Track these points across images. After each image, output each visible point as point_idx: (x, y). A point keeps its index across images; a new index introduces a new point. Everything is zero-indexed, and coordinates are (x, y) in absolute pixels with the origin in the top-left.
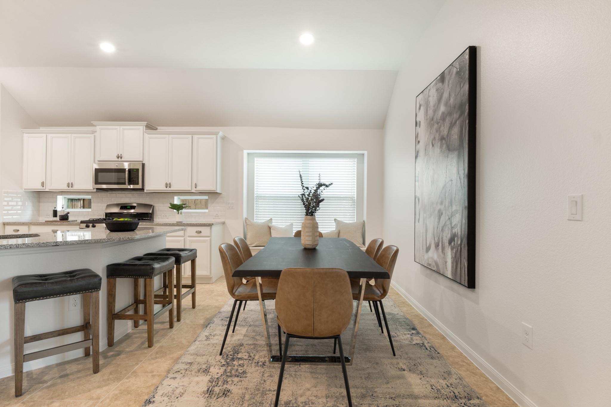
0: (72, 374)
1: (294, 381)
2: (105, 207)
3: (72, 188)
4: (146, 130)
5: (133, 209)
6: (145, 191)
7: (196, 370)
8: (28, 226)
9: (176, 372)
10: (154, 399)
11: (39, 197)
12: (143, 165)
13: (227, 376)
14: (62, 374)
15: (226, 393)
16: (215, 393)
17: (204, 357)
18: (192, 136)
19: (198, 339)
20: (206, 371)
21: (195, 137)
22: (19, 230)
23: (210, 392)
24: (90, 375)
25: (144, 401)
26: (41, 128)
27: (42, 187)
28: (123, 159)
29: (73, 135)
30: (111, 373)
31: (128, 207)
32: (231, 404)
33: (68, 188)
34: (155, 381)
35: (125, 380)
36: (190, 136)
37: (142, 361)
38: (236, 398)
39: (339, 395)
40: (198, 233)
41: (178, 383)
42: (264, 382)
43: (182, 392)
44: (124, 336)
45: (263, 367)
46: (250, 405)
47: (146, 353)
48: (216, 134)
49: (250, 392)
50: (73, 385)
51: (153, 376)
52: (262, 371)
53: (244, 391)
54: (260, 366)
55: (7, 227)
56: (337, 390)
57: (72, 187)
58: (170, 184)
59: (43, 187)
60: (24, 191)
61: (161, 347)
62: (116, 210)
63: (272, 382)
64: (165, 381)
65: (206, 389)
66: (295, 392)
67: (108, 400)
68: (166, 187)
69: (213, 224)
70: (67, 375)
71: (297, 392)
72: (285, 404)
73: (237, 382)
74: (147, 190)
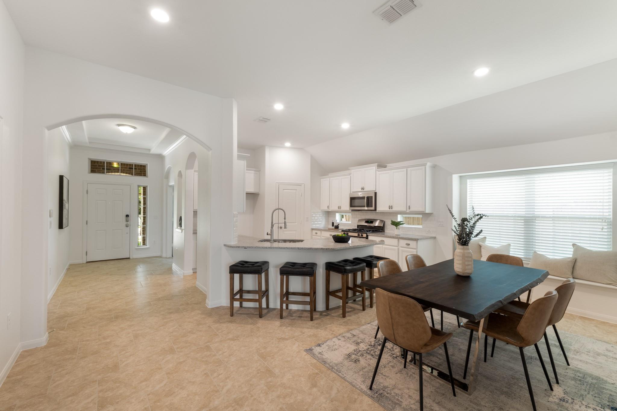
0: (303, 317)
1: (405, 378)
2: (357, 221)
4: (377, 169)
5: (372, 223)
6: (377, 211)
7: (353, 341)
9: (343, 337)
10: (322, 345)
11: (329, 214)
12: (376, 193)
13: (367, 352)
14: (301, 315)
15: (356, 361)
16: (351, 358)
17: (365, 335)
18: (407, 169)
19: (372, 323)
20: (358, 344)
21: (409, 169)
22: (317, 233)
23: (349, 356)
24: (309, 321)
25: (317, 344)
26: (329, 174)
27: (327, 209)
28: (364, 190)
29: (341, 177)
30: (316, 324)
31: (369, 222)
32: (354, 368)
33: (338, 209)
34: (331, 337)
35: (319, 330)
36: (405, 169)
37: (334, 323)
38: (359, 367)
39: (430, 406)
40: (407, 245)
41: (339, 343)
42: (384, 367)
43: (337, 348)
44: (337, 306)
45: (394, 358)
46: (363, 375)
47: (339, 320)
48: (425, 165)
49: (369, 368)
50: (300, 322)
51: (332, 334)
52: (390, 360)
53: (367, 366)
54: (393, 357)
55: (313, 231)
56: (431, 402)
57: (340, 209)
58: (392, 206)
60: (322, 211)
61: (349, 320)
62: (364, 224)
63: (389, 371)
64: (334, 339)
65: (348, 353)
66: (397, 384)
67: (306, 336)
68: (390, 209)
69: (418, 239)
70: (301, 317)
71: (399, 385)
72: (383, 387)
73: (368, 358)
74: (378, 211)
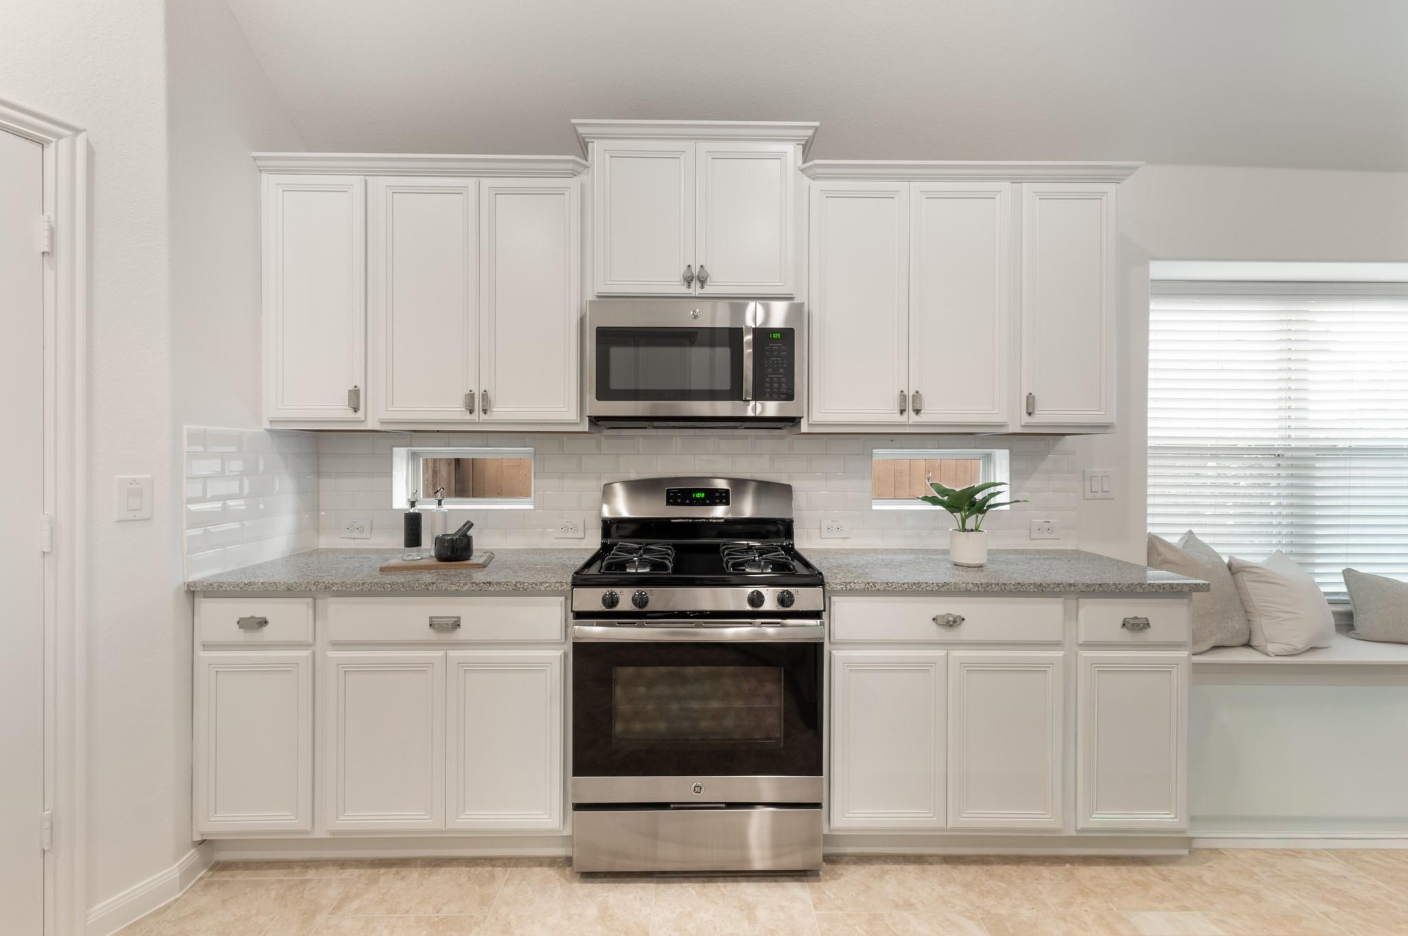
3: (483, 417)
5: (721, 503)
6: (803, 429)
8: (310, 600)
18: (1014, 188)
21: (1028, 189)
22: (266, 622)
27: (350, 414)
28: (708, 289)
29: (486, 183)
31: (699, 495)
33: (468, 417)
36: (1005, 187)
55: (208, 608)
57: (485, 411)
59: (356, 410)
60: (268, 430)
74: (812, 425)
